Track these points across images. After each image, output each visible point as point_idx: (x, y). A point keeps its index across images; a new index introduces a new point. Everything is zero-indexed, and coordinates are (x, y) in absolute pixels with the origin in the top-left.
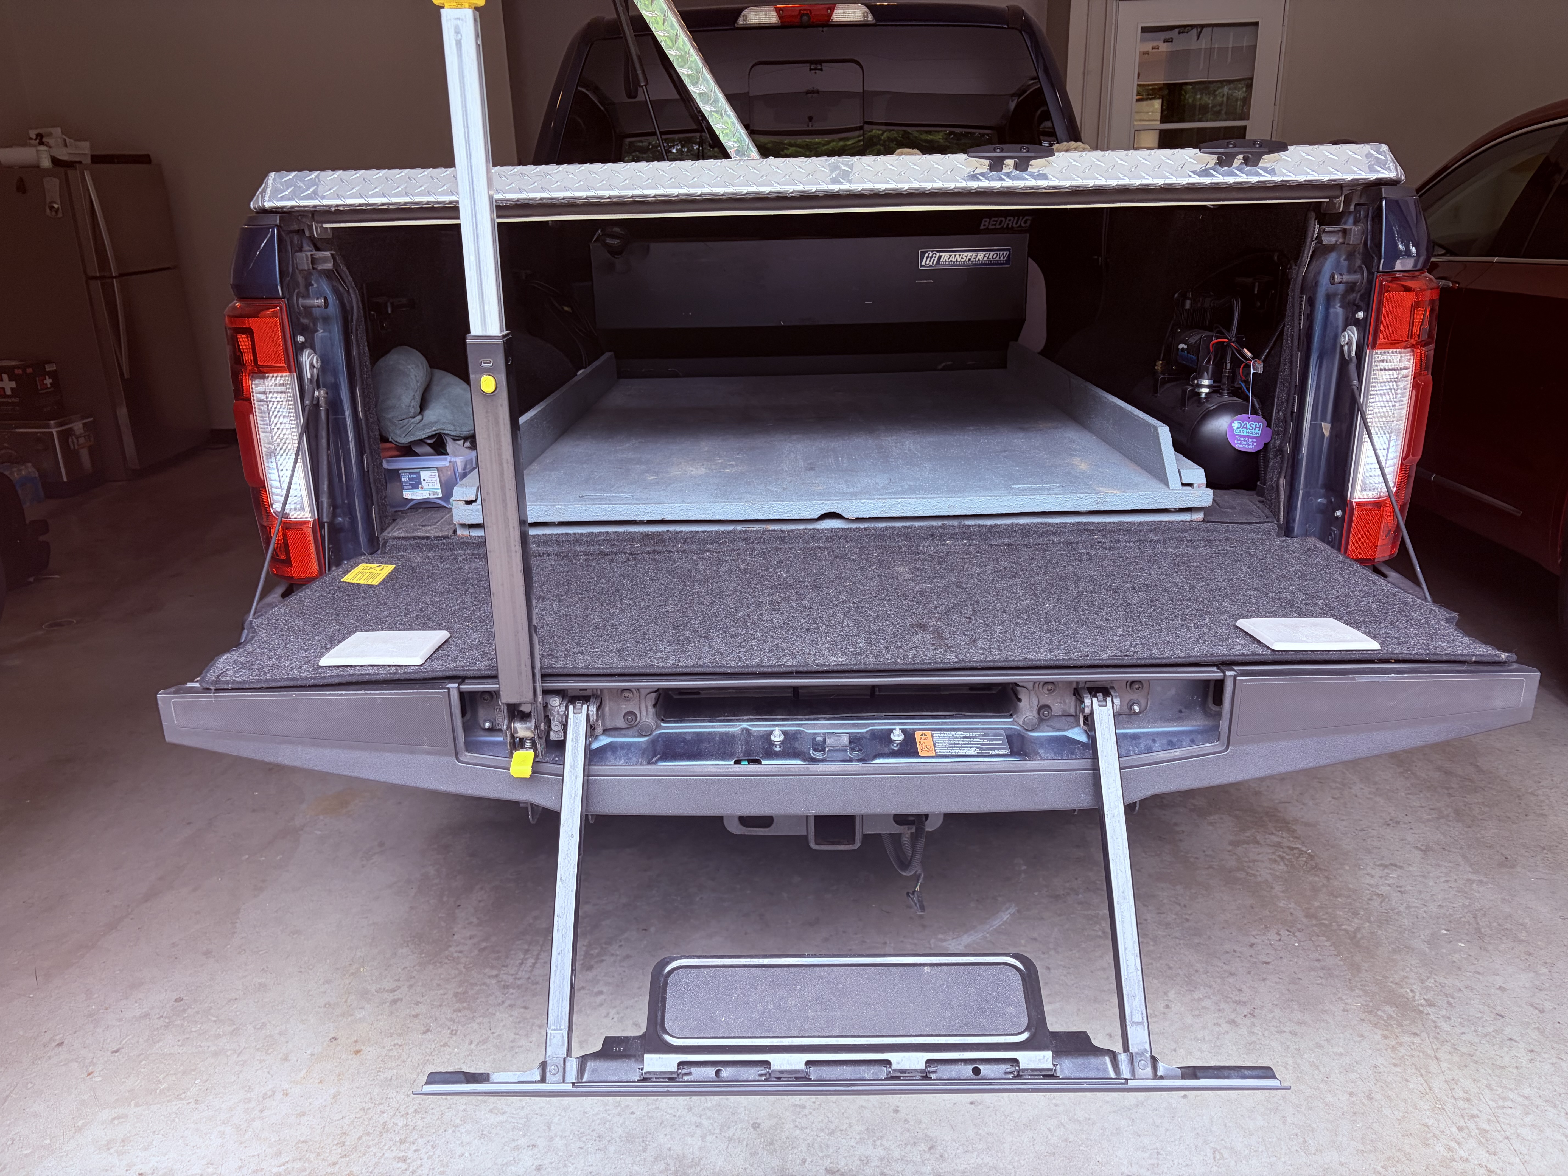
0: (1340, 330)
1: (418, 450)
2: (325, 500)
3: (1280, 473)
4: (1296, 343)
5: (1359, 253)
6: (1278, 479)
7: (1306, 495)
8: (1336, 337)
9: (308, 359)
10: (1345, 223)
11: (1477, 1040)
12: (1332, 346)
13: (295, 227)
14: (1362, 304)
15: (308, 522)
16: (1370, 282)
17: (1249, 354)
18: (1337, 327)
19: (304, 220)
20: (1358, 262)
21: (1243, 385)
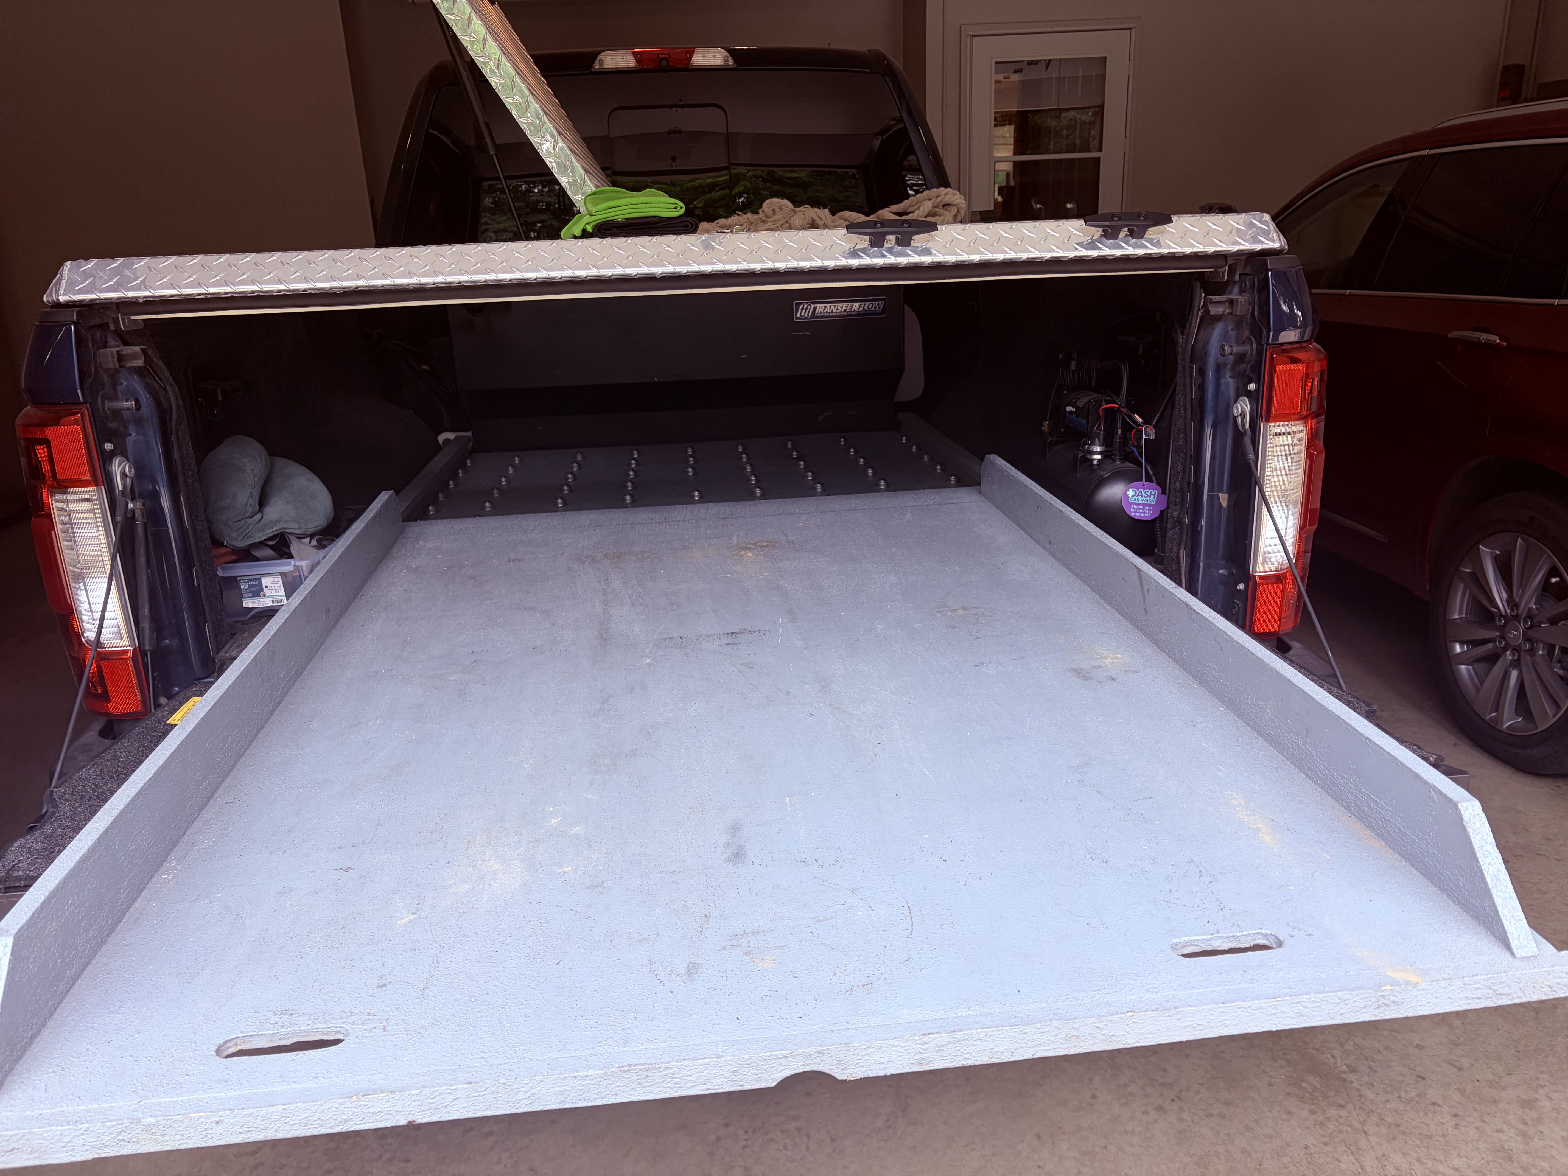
0: (1232, 400)
1: (257, 553)
2: (146, 625)
3: (1180, 544)
4: (1189, 414)
5: (1246, 323)
6: (1178, 550)
7: (1207, 566)
8: (1229, 408)
9: (119, 468)
10: (1230, 293)
11: (1401, 1107)
12: (1224, 417)
13: (97, 321)
14: (1252, 375)
15: (126, 652)
16: (1260, 353)
17: (1140, 420)
18: (1229, 397)
19: (107, 312)
20: (1246, 333)
21: (1135, 450)
